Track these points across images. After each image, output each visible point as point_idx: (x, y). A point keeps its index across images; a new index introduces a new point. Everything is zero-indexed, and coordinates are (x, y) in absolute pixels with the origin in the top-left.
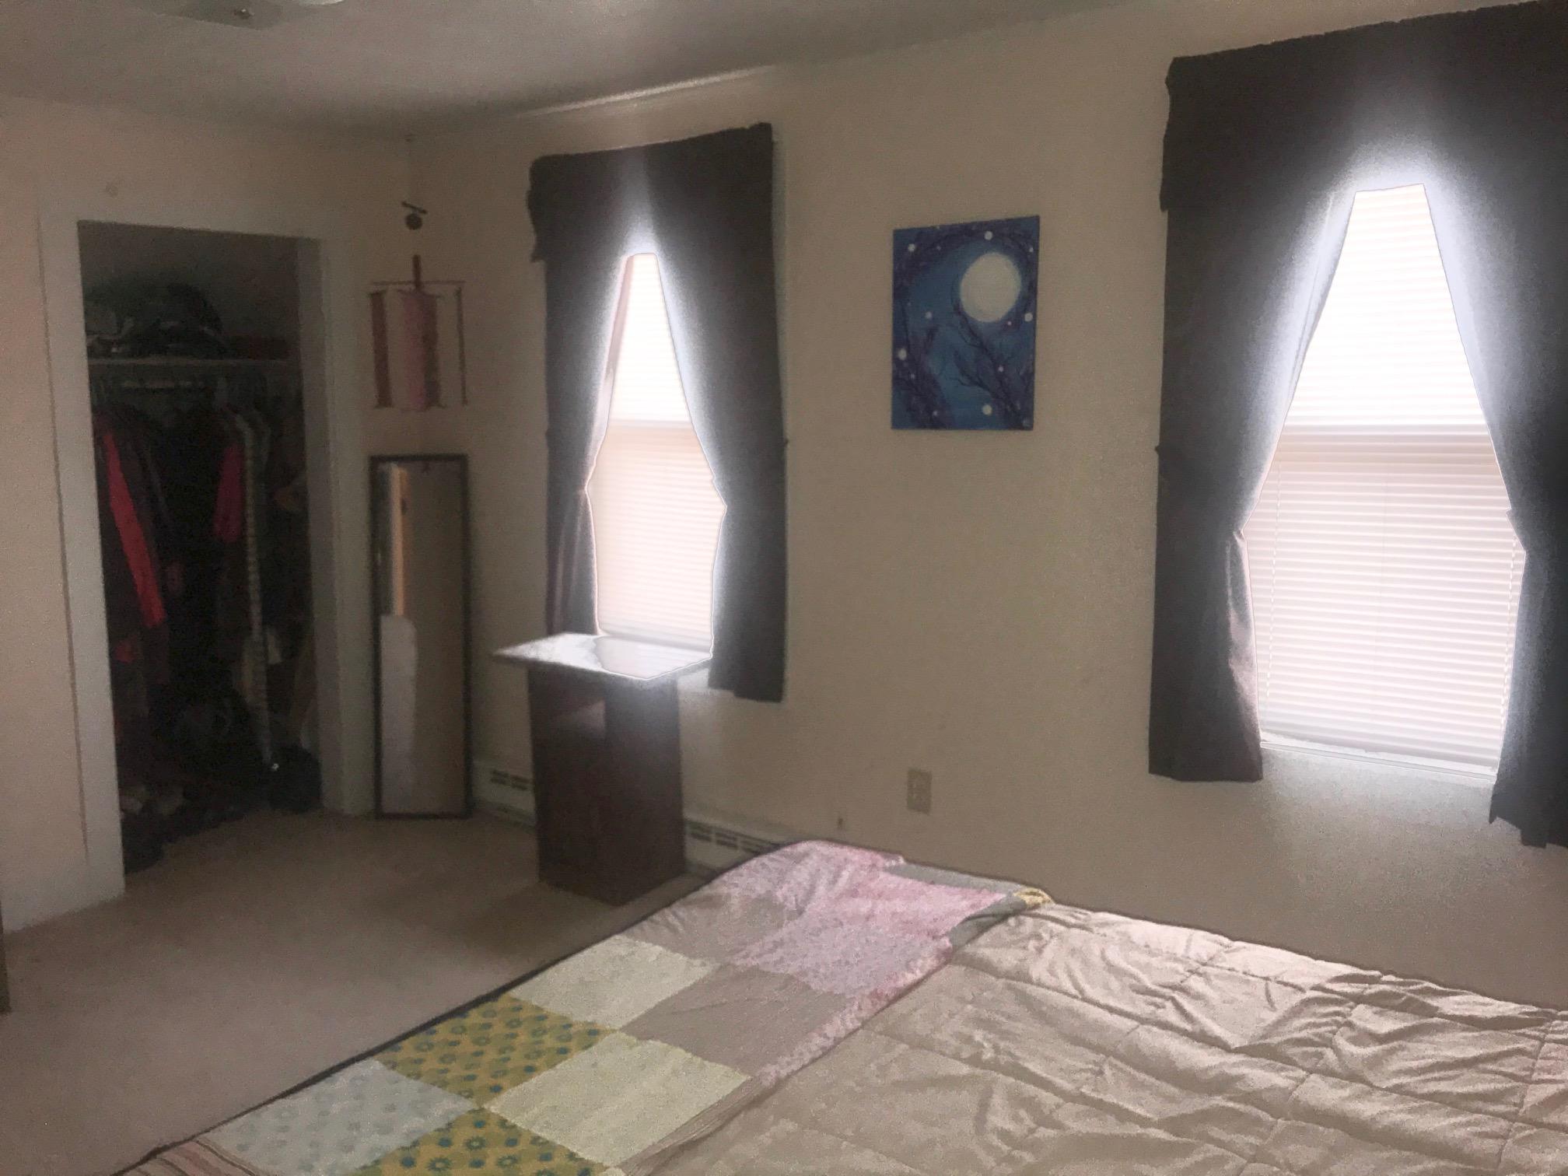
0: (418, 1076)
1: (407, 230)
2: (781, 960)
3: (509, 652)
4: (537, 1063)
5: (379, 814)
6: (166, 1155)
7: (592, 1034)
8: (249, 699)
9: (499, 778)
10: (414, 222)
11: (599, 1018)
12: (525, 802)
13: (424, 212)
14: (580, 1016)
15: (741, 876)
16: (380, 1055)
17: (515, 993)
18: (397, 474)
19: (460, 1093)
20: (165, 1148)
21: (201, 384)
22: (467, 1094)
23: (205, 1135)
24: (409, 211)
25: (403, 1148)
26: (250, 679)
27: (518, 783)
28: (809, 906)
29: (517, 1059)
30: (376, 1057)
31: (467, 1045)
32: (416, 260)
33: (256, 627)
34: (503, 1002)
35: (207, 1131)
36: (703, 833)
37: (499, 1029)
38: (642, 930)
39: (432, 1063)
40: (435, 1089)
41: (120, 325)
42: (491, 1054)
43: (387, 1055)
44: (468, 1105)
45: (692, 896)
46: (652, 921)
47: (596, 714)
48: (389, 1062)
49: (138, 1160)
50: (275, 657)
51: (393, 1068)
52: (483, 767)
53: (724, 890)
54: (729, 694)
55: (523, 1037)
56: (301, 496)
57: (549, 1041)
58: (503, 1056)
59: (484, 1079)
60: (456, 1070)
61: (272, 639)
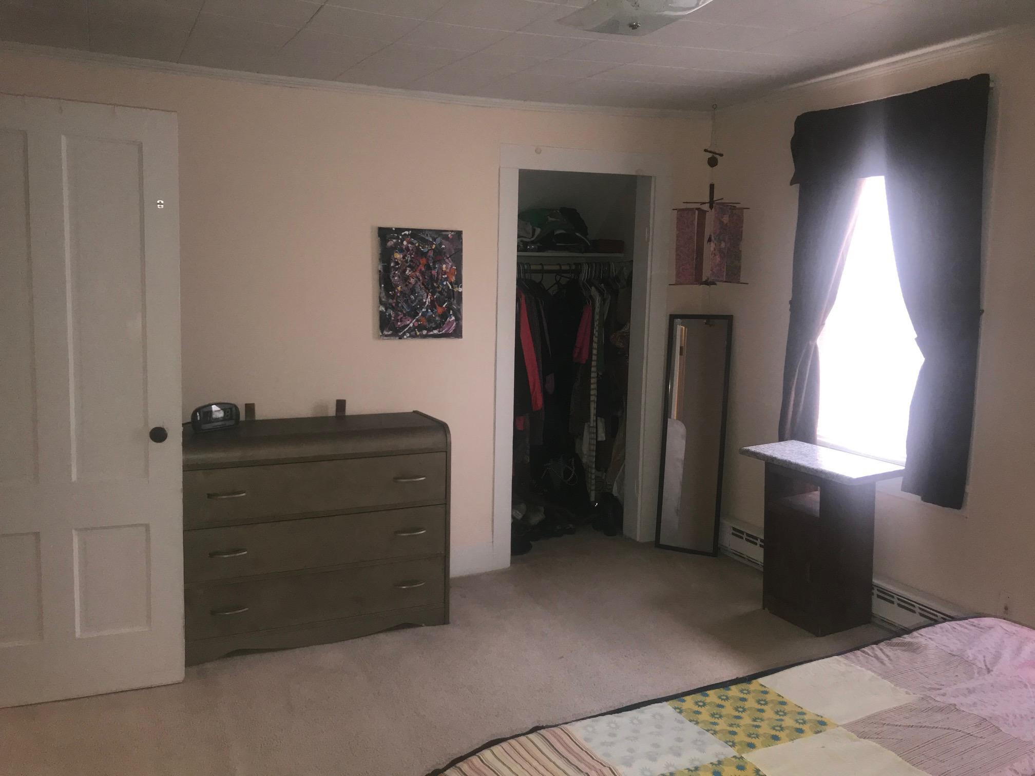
0: (697, 723)
1: (709, 167)
2: (975, 704)
3: (753, 448)
4: (781, 734)
5: (657, 544)
6: (542, 732)
7: (821, 724)
8: (584, 460)
9: (738, 533)
10: (713, 162)
11: (828, 713)
12: (757, 554)
13: (721, 155)
14: (813, 710)
15: (937, 633)
16: (671, 702)
17: (761, 680)
18: (680, 329)
19: (726, 742)
20: (543, 728)
21: (573, 267)
22: (731, 744)
23: (566, 726)
24: (710, 155)
25: (689, 770)
26: (586, 448)
27: (751, 539)
28: (996, 667)
29: (765, 729)
30: (668, 703)
31: (729, 709)
32: (712, 187)
33: (593, 417)
34: (755, 685)
35: (566, 723)
36: (887, 596)
37: (751, 703)
38: (857, 657)
39: (705, 715)
40: (709, 734)
41: (534, 231)
42: (746, 720)
43: (676, 703)
44: (731, 752)
45: (895, 640)
46: (864, 652)
47: (814, 498)
48: (678, 708)
49: (527, 730)
50: (602, 436)
51: (681, 712)
52: (727, 526)
53: (922, 641)
54: (917, 498)
55: (769, 713)
56: (626, 338)
57: (789, 722)
58: (755, 723)
59: (741, 737)
60: (722, 725)
61: (601, 426)
